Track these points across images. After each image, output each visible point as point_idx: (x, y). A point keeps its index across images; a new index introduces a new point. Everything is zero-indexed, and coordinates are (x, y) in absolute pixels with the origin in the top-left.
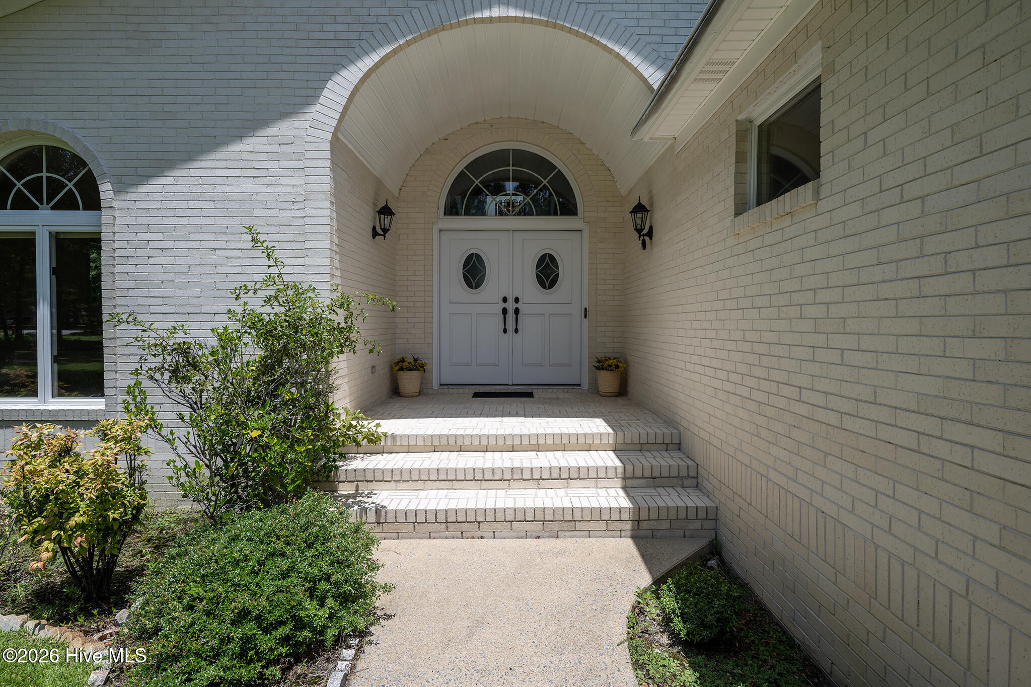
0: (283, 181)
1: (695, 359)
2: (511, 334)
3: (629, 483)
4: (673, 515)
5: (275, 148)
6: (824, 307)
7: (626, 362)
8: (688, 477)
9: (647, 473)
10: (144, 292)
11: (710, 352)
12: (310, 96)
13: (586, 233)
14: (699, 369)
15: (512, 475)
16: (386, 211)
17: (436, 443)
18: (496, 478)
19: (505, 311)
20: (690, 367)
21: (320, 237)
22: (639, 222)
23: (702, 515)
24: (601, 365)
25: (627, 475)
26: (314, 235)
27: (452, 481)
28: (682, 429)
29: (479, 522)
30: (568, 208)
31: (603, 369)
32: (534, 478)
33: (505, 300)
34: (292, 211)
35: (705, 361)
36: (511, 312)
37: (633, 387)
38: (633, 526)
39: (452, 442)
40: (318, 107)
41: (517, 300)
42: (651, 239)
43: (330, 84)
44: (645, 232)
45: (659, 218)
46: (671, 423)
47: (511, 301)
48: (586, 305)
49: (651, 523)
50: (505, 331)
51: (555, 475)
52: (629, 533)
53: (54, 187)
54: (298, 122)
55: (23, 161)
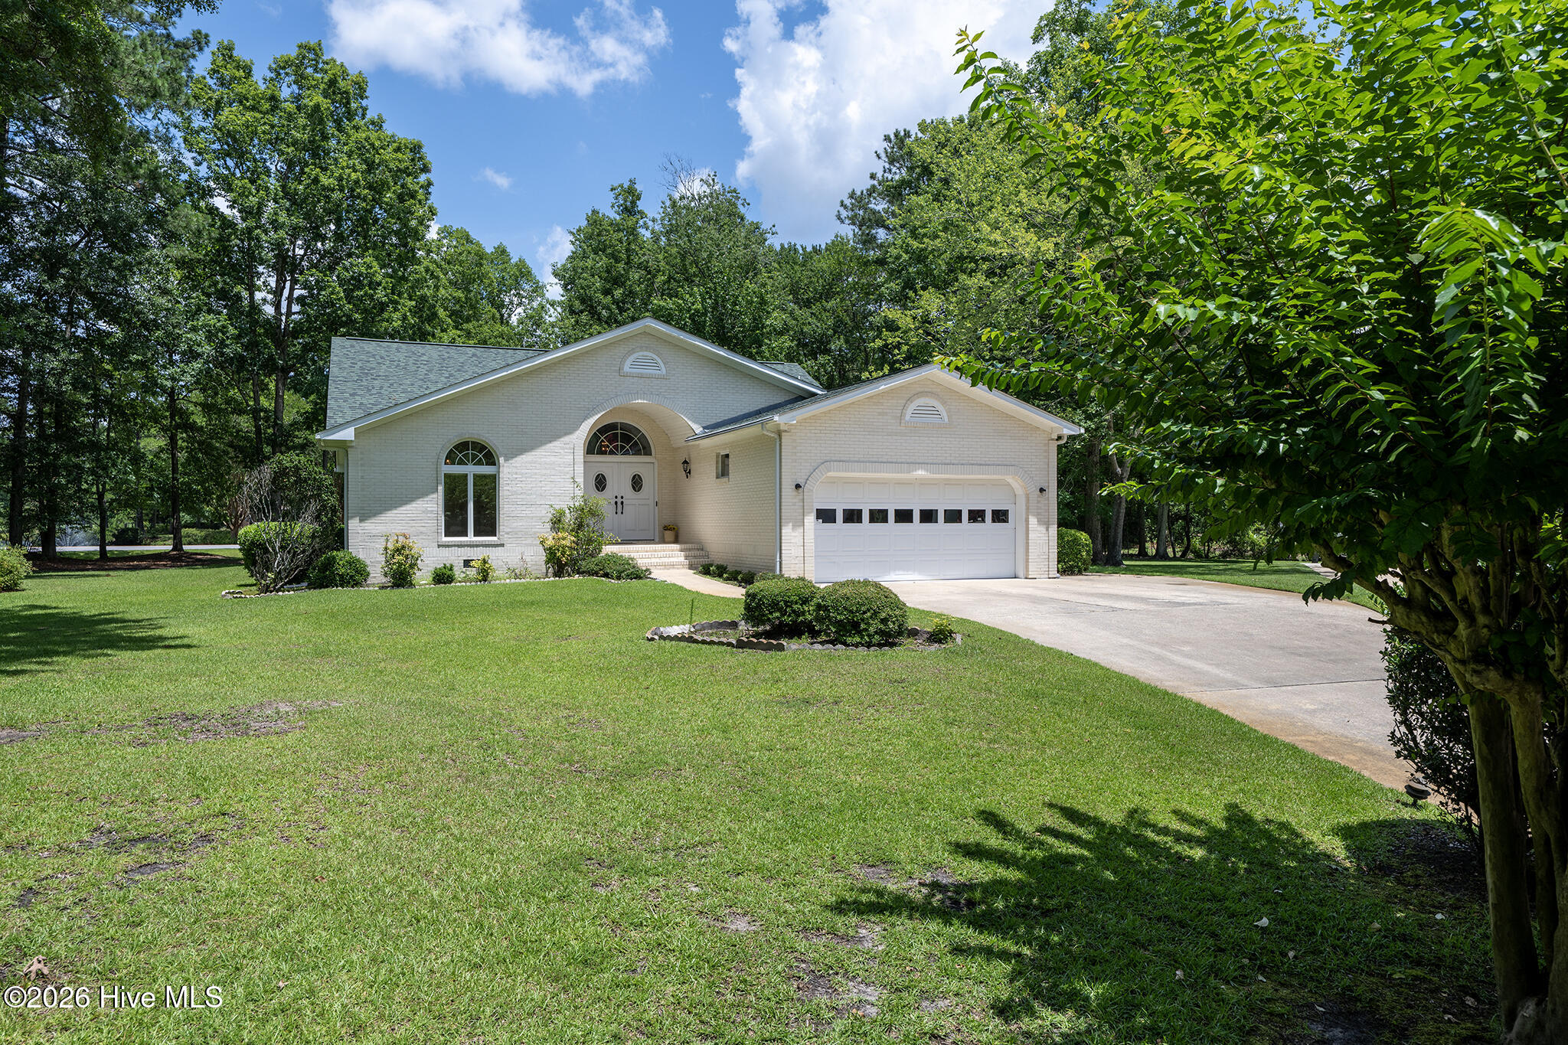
0: (566, 457)
2: (619, 515)
3: (686, 557)
7: (677, 525)
8: (706, 556)
9: (693, 554)
10: (515, 497)
11: (713, 516)
12: (576, 428)
13: (656, 465)
19: (616, 502)
22: (685, 467)
24: (666, 528)
25: (686, 555)
28: (703, 544)
30: (648, 452)
31: (668, 529)
33: (617, 497)
35: (710, 518)
36: (619, 503)
37: (680, 537)
40: (579, 431)
41: (622, 497)
42: (689, 474)
43: (583, 423)
44: (688, 471)
45: (693, 466)
46: (700, 543)
47: (619, 497)
48: (656, 499)
50: (616, 513)
51: (664, 557)
53: (474, 457)
54: (571, 436)
55: (463, 446)
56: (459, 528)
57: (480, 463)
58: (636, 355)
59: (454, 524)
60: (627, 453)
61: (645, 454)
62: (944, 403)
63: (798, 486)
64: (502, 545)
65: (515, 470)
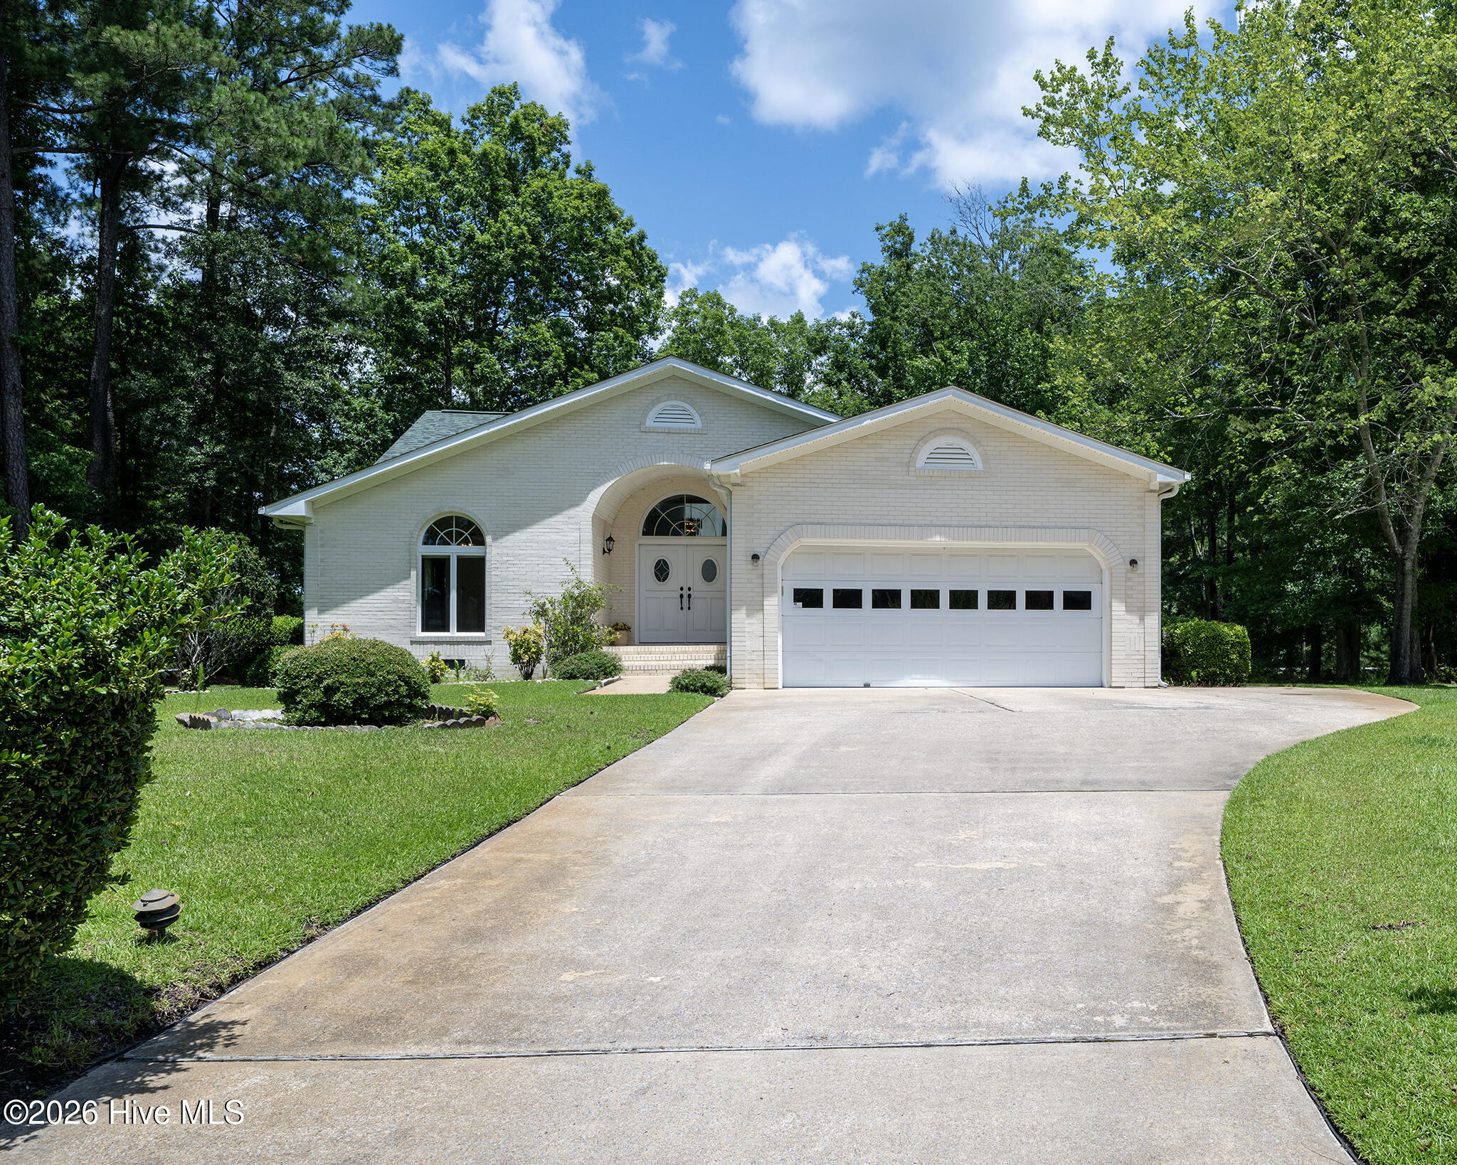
2: (685, 611)
5: (566, 520)
10: (505, 583)
12: (582, 497)
16: (610, 539)
19: (682, 596)
21: (587, 559)
26: (584, 559)
33: (682, 589)
34: (574, 548)
36: (685, 597)
40: (586, 503)
41: (689, 589)
43: (591, 495)
47: (685, 589)
50: (682, 609)
53: (459, 535)
54: (577, 509)
55: (444, 523)
56: (439, 622)
57: (466, 542)
58: (662, 405)
59: (434, 617)
62: (976, 443)
63: (755, 557)
64: (489, 643)
65: (505, 551)
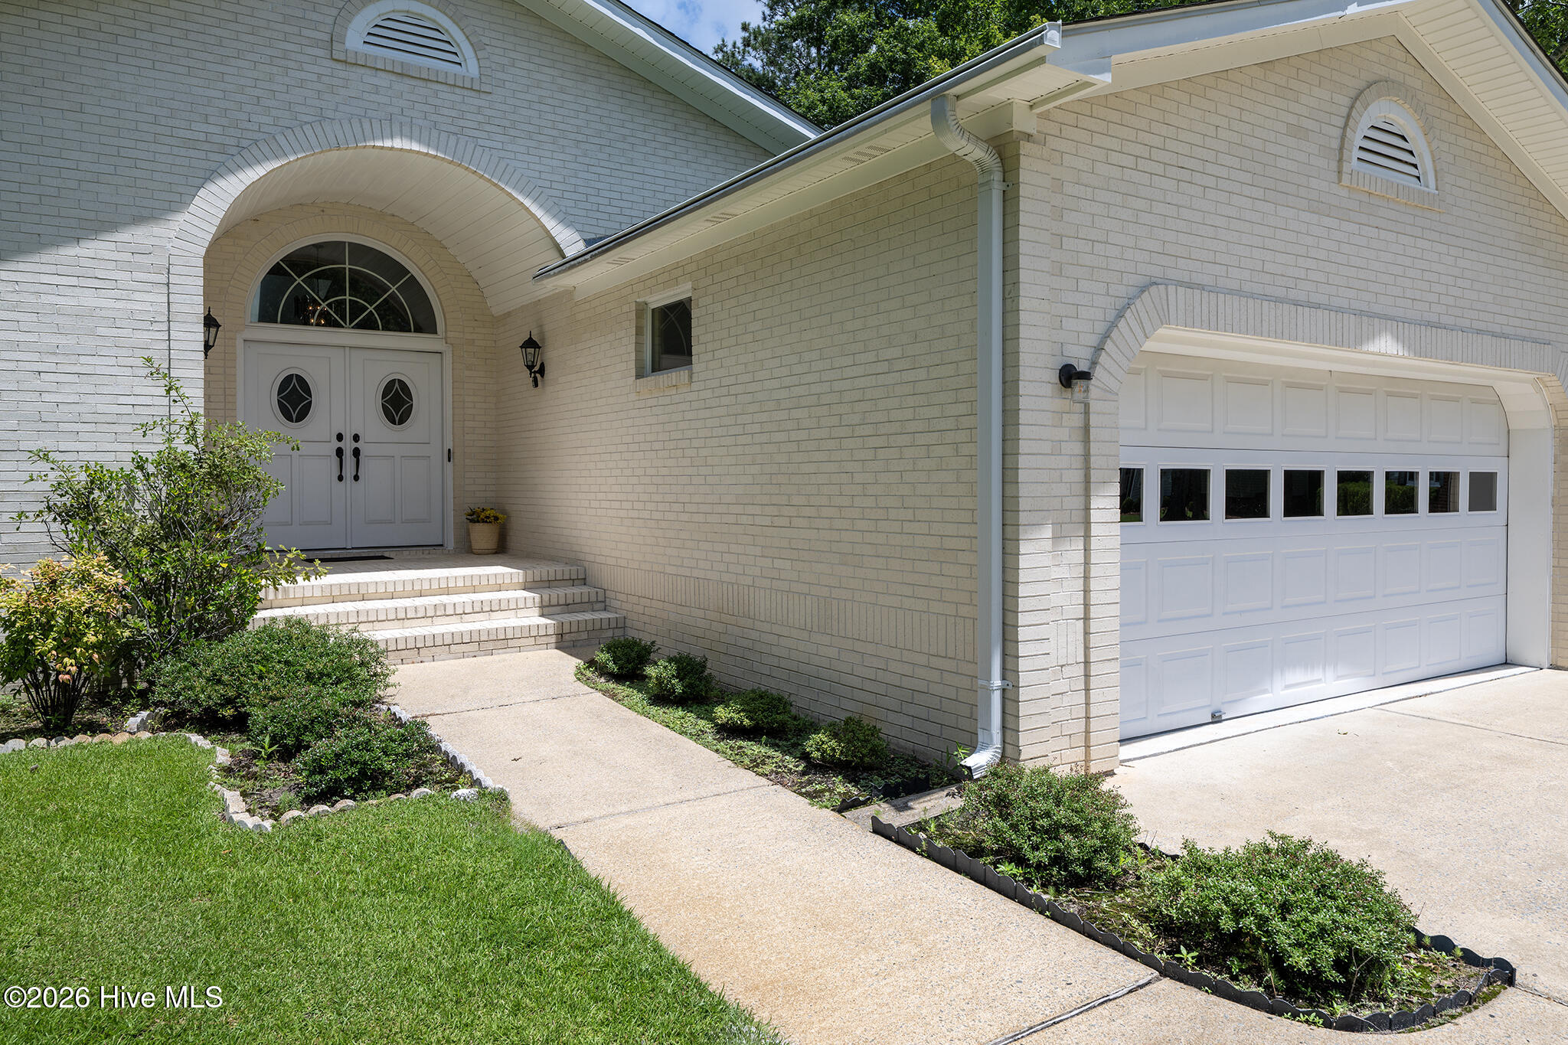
0: (137, 296)
1: (600, 496)
2: (348, 482)
3: (545, 610)
4: (590, 627)
5: (127, 257)
6: (695, 450)
7: (504, 512)
8: (597, 602)
9: (562, 601)
11: (616, 488)
12: (175, 200)
13: (448, 358)
14: (605, 504)
15: (435, 612)
16: (210, 322)
17: (336, 592)
18: (419, 616)
19: (340, 452)
20: (594, 504)
21: (189, 364)
22: (530, 357)
23: (613, 625)
24: (475, 517)
25: (544, 604)
26: (181, 363)
27: (373, 622)
28: (586, 564)
29: (418, 649)
30: (425, 324)
31: (478, 522)
32: (457, 612)
33: (340, 437)
34: (150, 333)
35: (611, 496)
36: (348, 453)
37: (514, 541)
38: (557, 638)
39: (354, 591)
40: (187, 216)
41: (356, 438)
42: (542, 376)
43: (202, 192)
44: (536, 368)
45: (552, 356)
46: (575, 561)
47: (348, 438)
48: (449, 445)
49: (572, 635)
50: (340, 478)
51: (477, 609)
52: (553, 645)
60: (368, 325)
61: (419, 329)
62: (1428, 130)
63: (1069, 376)
